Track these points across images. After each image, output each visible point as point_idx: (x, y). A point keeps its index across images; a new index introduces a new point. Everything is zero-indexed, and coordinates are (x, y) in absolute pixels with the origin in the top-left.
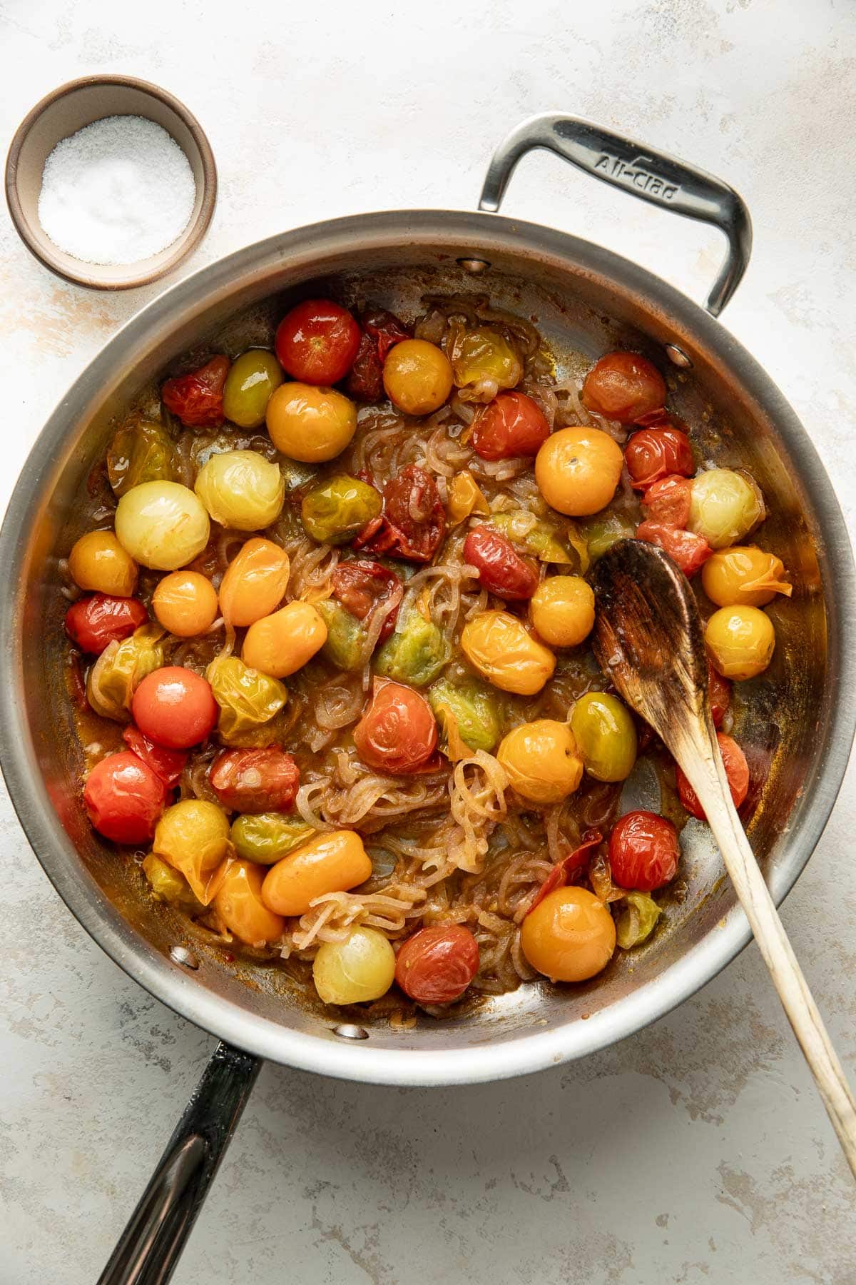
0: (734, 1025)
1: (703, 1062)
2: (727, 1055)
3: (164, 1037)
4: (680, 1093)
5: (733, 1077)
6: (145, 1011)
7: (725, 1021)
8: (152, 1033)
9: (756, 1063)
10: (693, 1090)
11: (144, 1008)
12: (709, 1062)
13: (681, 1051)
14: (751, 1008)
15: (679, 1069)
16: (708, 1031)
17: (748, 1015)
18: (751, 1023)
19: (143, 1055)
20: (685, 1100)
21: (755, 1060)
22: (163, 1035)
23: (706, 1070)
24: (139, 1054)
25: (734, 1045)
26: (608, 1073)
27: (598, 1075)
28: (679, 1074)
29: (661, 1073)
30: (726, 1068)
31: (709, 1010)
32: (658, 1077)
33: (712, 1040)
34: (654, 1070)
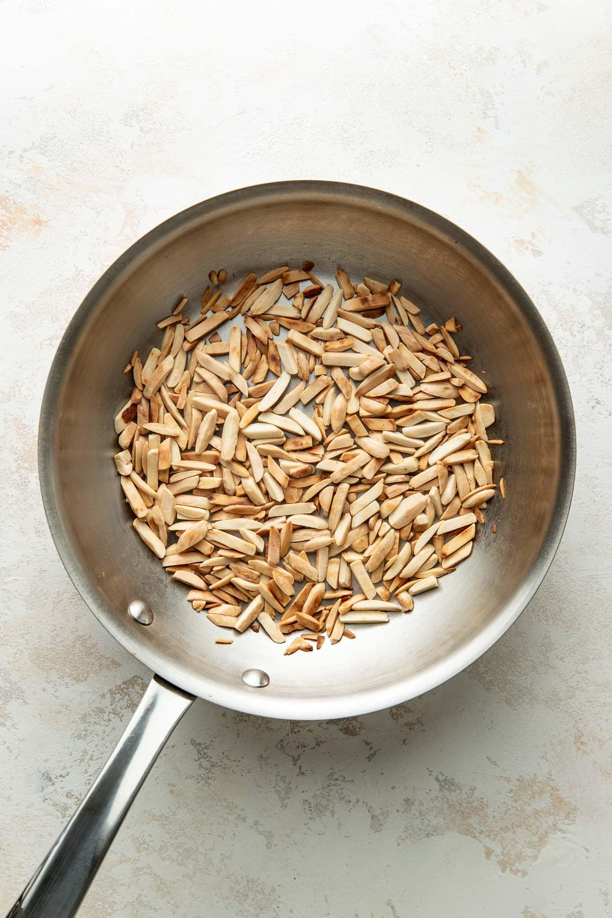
0: (537, 796)
1: (512, 826)
2: (531, 821)
3: (77, 800)
4: (493, 851)
5: (536, 839)
6: (62, 779)
7: (530, 792)
8: (67, 796)
9: (555, 827)
10: (504, 848)
11: (61, 776)
12: (518, 826)
13: (494, 817)
14: (551, 783)
15: (493, 831)
16: (516, 801)
17: (549, 789)
18: (551, 795)
19: (59, 814)
20: (497, 856)
21: (554, 825)
22: (76, 798)
23: (514, 833)
24: (56, 813)
25: (537, 812)
26: (435, 834)
27: (427, 835)
28: (492, 836)
29: (477, 834)
30: (530, 831)
31: (517, 784)
32: (475, 837)
33: (519, 808)
34: (472, 832)
